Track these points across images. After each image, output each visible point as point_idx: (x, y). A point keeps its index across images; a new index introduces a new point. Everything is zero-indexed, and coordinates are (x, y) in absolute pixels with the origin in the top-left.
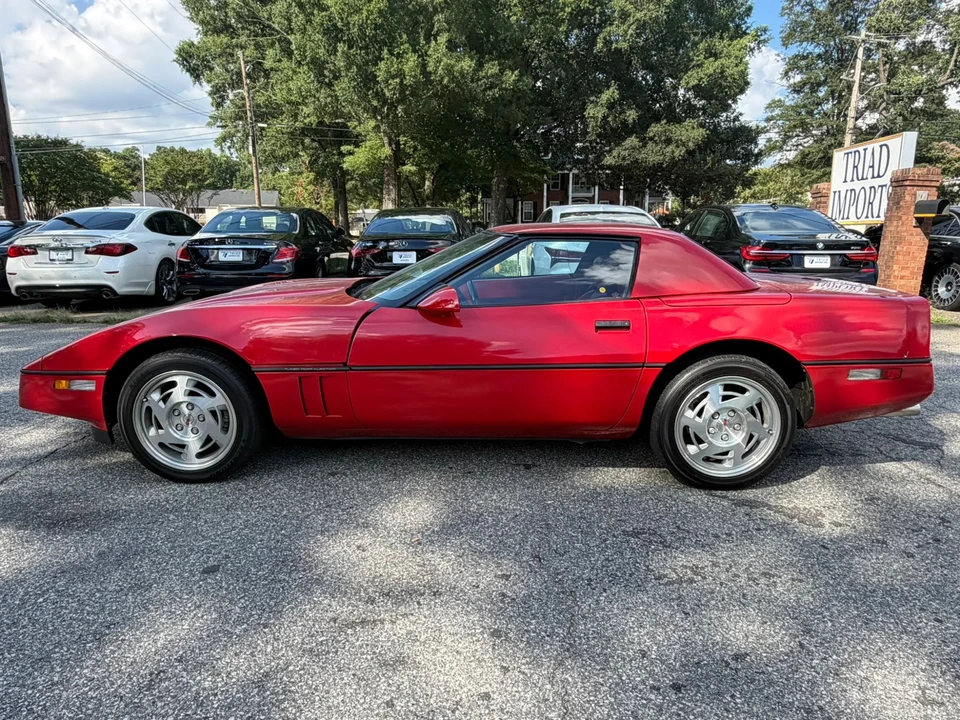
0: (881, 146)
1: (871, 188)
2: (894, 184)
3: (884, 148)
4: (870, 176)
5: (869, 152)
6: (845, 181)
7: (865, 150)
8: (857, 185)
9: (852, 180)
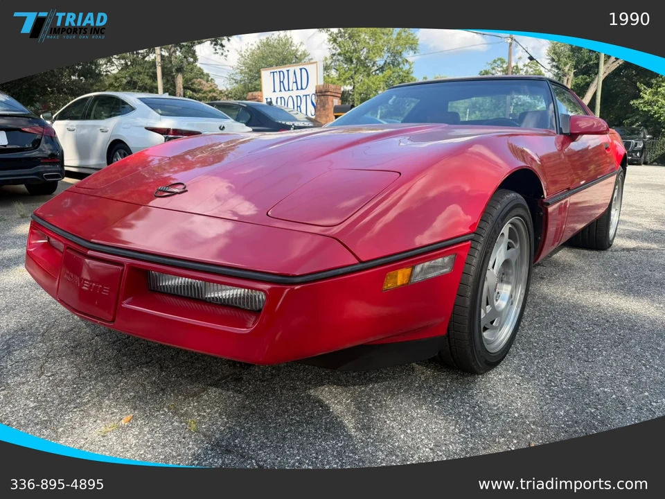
0: (301, 69)
1: (297, 97)
2: (319, 94)
3: (303, 71)
4: (295, 88)
5: (291, 73)
6: (274, 91)
7: (288, 71)
8: (286, 95)
9: (280, 91)
